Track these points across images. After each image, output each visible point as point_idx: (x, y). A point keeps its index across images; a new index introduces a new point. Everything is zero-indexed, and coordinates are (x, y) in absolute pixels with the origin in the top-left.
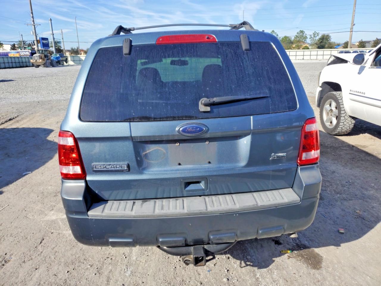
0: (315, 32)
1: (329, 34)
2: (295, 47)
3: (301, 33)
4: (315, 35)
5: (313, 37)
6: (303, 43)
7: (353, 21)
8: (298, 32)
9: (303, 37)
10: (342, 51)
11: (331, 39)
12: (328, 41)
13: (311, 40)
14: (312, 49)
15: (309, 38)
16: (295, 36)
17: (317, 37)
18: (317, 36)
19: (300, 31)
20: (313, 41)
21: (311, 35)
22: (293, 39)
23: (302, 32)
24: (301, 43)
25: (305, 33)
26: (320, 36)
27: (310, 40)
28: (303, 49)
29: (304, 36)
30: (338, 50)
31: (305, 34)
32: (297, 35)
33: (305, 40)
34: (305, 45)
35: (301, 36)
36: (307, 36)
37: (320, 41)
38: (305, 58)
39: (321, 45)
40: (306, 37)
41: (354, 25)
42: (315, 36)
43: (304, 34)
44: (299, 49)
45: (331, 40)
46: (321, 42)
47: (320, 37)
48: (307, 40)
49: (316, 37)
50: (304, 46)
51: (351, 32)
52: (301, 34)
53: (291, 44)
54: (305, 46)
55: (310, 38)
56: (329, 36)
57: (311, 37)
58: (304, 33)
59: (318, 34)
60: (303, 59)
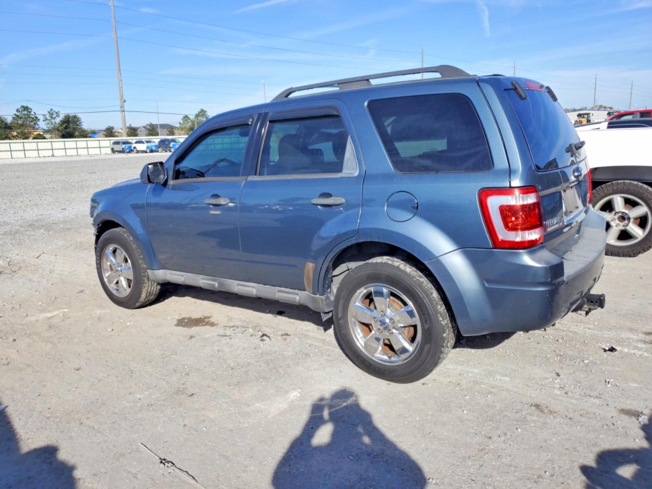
0: (51, 110)
1: (77, 114)
2: (16, 136)
3: (24, 110)
4: (52, 114)
5: (49, 118)
6: (32, 128)
7: (122, 97)
8: (18, 109)
9: (30, 117)
10: (118, 141)
11: (82, 122)
12: (78, 125)
13: (46, 123)
14: (51, 138)
15: (43, 119)
16: (14, 116)
17: (57, 118)
18: (57, 116)
19: (23, 107)
20: (52, 126)
21: (44, 115)
22: (9, 120)
23: (26, 108)
24: (29, 128)
25: (33, 111)
26: (62, 117)
27: (44, 122)
28: (34, 138)
29: (33, 116)
30: (110, 140)
31: (32, 113)
32: (18, 114)
33: (35, 124)
34: (37, 133)
35: (27, 117)
36: (37, 116)
37: (64, 126)
38: (56, 153)
39: (66, 133)
40: (37, 118)
41: (125, 101)
42: (54, 116)
43: (30, 112)
44: (27, 138)
45: (82, 124)
46: (66, 128)
47: (62, 120)
48: (38, 123)
49: (55, 118)
50: (35, 133)
51: (122, 111)
52: (26, 112)
53: (8, 131)
54: (37, 135)
55: (44, 121)
56: (78, 118)
57: (47, 119)
58: (30, 110)
59: (57, 113)
60: (53, 156)
